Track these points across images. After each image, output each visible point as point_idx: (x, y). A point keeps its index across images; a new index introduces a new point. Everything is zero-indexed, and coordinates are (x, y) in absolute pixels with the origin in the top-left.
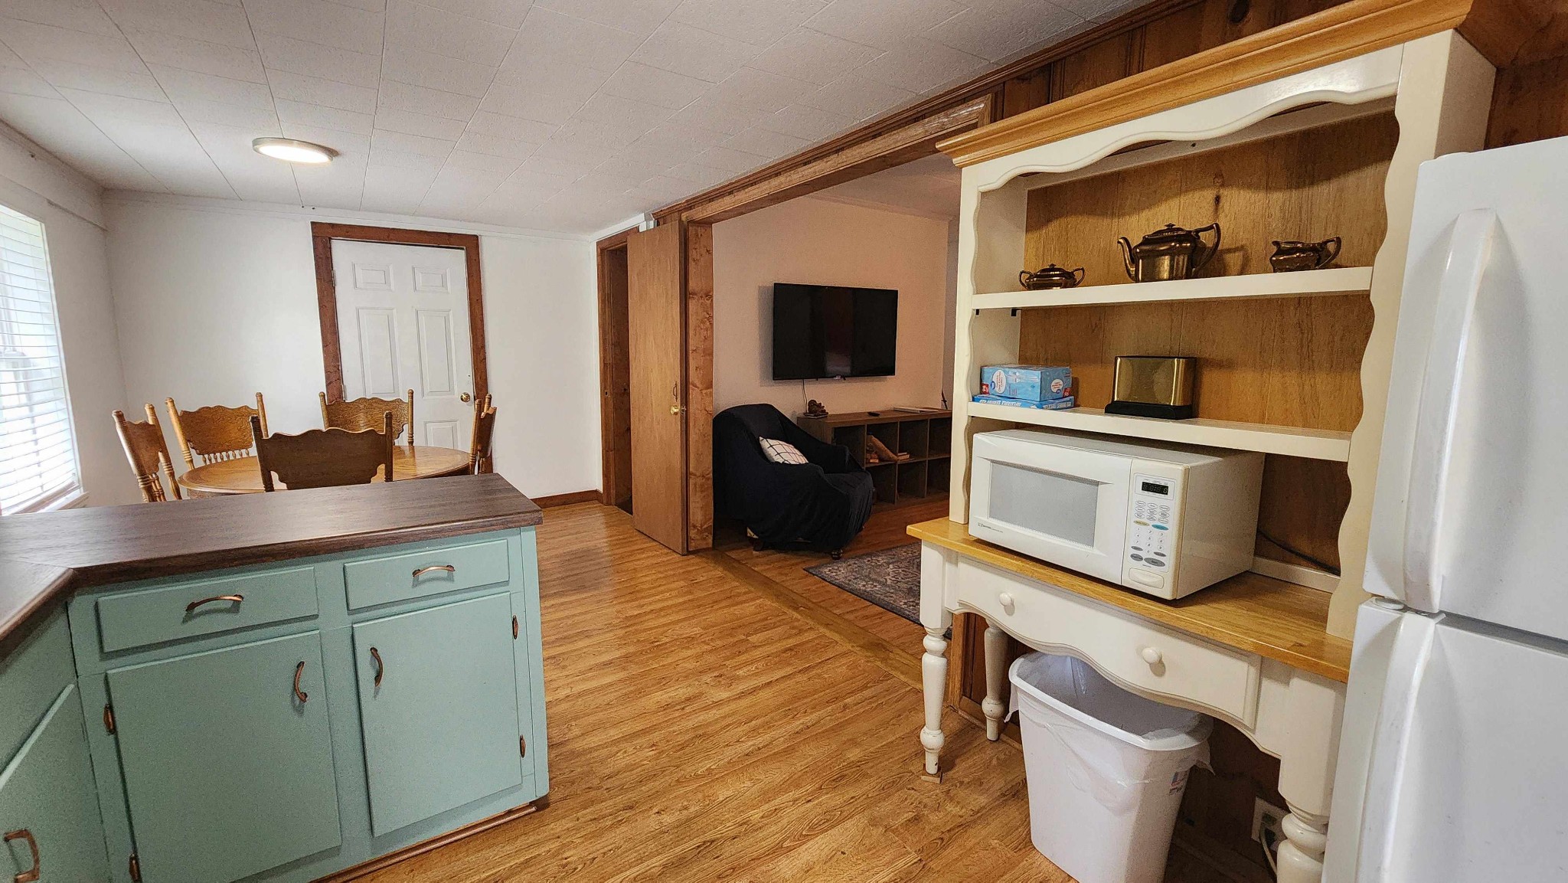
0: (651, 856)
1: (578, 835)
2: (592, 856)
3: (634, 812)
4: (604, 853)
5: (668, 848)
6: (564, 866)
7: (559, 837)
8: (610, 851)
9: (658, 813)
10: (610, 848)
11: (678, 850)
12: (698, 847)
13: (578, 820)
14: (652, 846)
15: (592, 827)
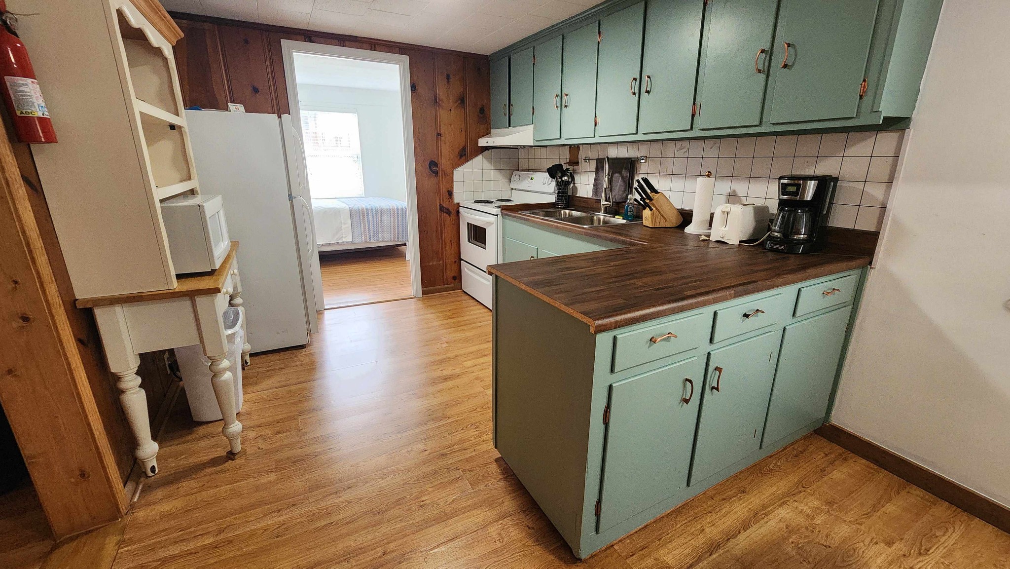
1: (472, 441)
2: (464, 431)
3: (441, 452)
4: (457, 431)
6: (477, 427)
9: (426, 450)
10: (453, 434)
13: (475, 450)
15: (466, 445)
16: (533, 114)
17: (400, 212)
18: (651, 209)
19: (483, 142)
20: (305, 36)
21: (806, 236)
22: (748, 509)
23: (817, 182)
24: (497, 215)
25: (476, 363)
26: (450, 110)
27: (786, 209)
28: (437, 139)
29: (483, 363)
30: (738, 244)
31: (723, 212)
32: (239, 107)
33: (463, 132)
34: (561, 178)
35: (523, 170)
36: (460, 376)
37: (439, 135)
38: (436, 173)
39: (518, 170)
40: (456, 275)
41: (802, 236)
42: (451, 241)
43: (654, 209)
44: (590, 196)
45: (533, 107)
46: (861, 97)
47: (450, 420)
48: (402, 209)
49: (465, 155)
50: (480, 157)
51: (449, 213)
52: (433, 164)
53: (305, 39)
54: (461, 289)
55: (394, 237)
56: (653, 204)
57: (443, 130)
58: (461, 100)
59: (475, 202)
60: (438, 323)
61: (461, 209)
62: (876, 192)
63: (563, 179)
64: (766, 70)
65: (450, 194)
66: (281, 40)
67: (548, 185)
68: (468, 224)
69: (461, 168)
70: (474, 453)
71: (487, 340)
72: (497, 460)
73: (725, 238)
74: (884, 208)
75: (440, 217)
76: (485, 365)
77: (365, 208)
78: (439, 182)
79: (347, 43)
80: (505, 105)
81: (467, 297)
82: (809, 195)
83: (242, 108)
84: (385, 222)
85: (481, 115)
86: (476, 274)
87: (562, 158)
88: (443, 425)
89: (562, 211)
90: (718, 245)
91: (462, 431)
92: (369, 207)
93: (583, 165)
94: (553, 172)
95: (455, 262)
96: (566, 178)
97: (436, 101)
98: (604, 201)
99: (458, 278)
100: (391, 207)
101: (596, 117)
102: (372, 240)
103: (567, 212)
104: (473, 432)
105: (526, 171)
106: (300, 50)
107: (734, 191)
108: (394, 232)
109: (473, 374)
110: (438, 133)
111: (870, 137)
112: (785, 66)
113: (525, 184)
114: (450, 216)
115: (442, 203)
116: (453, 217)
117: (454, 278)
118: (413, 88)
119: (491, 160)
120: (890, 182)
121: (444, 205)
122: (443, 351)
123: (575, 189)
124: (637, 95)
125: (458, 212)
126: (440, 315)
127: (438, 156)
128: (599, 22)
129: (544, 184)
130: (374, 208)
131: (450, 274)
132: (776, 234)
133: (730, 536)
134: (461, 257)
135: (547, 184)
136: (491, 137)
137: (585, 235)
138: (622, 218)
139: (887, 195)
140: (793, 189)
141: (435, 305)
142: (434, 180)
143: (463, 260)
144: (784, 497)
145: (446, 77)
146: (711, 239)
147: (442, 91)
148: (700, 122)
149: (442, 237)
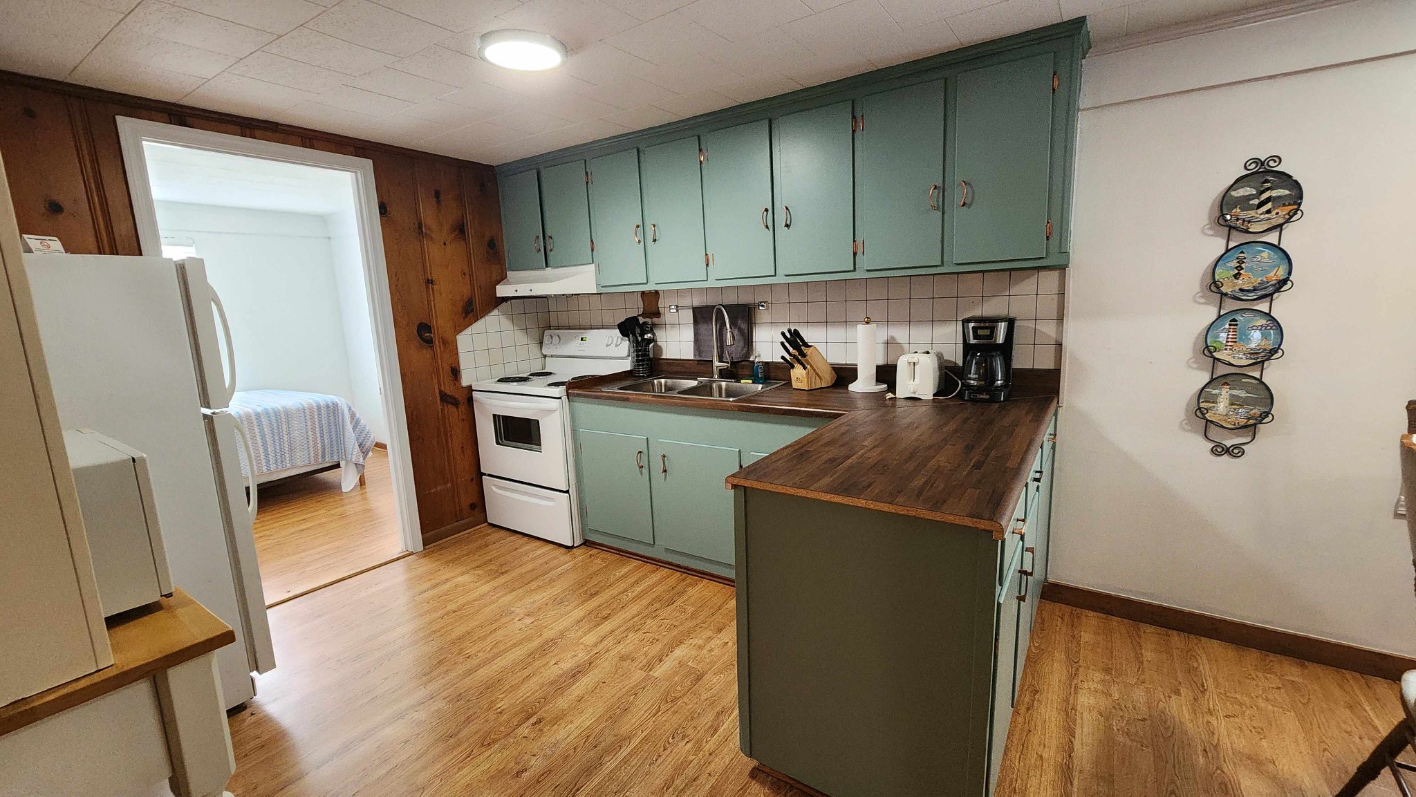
0: (618, 768)
1: (695, 762)
2: (669, 750)
4: (660, 756)
5: (607, 779)
7: (710, 754)
8: (656, 760)
10: (659, 762)
11: (596, 781)
12: (578, 790)
13: (709, 774)
14: (623, 775)
15: (690, 771)
16: (592, 250)
17: (323, 412)
18: (805, 368)
19: (502, 291)
20: (169, 115)
21: (1002, 382)
22: (1055, 710)
23: (1007, 323)
24: (560, 398)
25: (602, 634)
26: (445, 244)
27: (978, 354)
28: (427, 288)
29: (613, 631)
30: (931, 398)
31: (909, 363)
32: (49, 242)
33: (467, 277)
34: (642, 335)
35: (558, 328)
36: (593, 664)
37: (430, 282)
38: (429, 342)
39: (550, 328)
40: (474, 501)
41: (999, 382)
42: (462, 447)
43: (809, 367)
44: (692, 358)
45: (592, 241)
46: (1048, 238)
47: (635, 742)
48: (328, 406)
49: (472, 310)
50: (495, 312)
51: (455, 403)
52: (424, 330)
53: (171, 119)
54: (487, 521)
55: (316, 456)
56: (807, 361)
57: (436, 274)
58: (460, 230)
59: (498, 381)
60: (486, 588)
61: (475, 394)
62: (1049, 329)
63: (646, 337)
64: (941, 207)
65: (455, 372)
66: (117, 117)
67: (617, 346)
68: (494, 416)
69: (468, 331)
70: (713, 780)
71: (589, 592)
72: (754, 774)
73: (917, 393)
74: (1059, 345)
75: (442, 410)
76: (617, 632)
77: (253, 414)
78: (434, 358)
79: (258, 133)
80: (538, 237)
81: (502, 533)
82: (1000, 339)
83: (56, 245)
84: (296, 434)
85: (491, 251)
86: (513, 491)
87: (634, 309)
88: (629, 753)
89: (655, 381)
90: (909, 403)
91: (667, 752)
92: (259, 410)
93: (669, 315)
94: (628, 328)
95: (472, 480)
96: (649, 335)
97: (420, 229)
98: (717, 363)
99: (479, 505)
100: (306, 406)
101: (706, 255)
102: (273, 467)
103: (663, 381)
104: (684, 748)
105: (566, 329)
106: (155, 137)
107: (893, 338)
108: (315, 446)
109: (612, 653)
110: (428, 280)
111: (1034, 275)
112: (964, 204)
113: (573, 346)
114: (457, 408)
115: (443, 389)
116: (463, 408)
117: (473, 506)
118: (383, 210)
119: (511, 316)
120: (1060, 319)
121: (448, 392)
122: (532, 631)
123: (658, 349)
124: (771, 228)
125: (470, 400)
126: (480, 572)
127: (430, 314)
128: (699, 137)
129: (607, 345)
130: (271, 411)
131: (466, 500)
132: (972, 382)
133: (1068, 750)
134: (482, 471)
135: (613, 345)
136: (509, 283)
137: (739, 410)
138: (751, 381)
139: (1060, 331)
140: (987, 332)
141: (459, 558)
142: (427, 353)
143: (485, 474)
144: (1071, 681)
145: (433, 194)
146: (897, 396)
147: (428, 215)
148: (865, 262)
149: (447, 443)
